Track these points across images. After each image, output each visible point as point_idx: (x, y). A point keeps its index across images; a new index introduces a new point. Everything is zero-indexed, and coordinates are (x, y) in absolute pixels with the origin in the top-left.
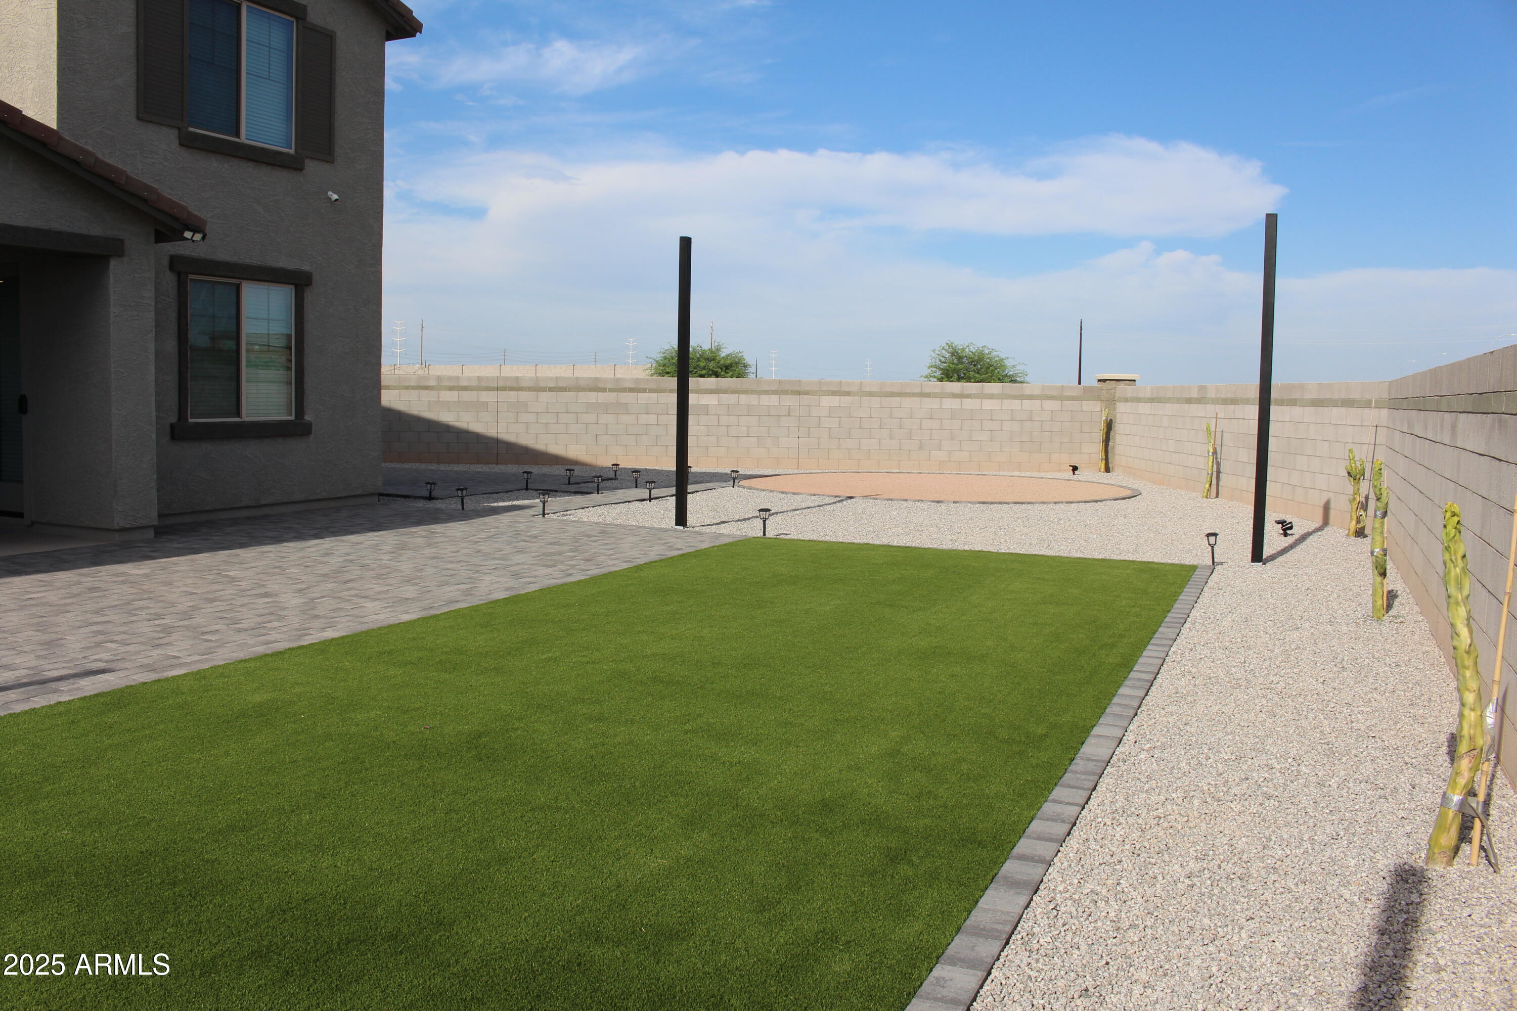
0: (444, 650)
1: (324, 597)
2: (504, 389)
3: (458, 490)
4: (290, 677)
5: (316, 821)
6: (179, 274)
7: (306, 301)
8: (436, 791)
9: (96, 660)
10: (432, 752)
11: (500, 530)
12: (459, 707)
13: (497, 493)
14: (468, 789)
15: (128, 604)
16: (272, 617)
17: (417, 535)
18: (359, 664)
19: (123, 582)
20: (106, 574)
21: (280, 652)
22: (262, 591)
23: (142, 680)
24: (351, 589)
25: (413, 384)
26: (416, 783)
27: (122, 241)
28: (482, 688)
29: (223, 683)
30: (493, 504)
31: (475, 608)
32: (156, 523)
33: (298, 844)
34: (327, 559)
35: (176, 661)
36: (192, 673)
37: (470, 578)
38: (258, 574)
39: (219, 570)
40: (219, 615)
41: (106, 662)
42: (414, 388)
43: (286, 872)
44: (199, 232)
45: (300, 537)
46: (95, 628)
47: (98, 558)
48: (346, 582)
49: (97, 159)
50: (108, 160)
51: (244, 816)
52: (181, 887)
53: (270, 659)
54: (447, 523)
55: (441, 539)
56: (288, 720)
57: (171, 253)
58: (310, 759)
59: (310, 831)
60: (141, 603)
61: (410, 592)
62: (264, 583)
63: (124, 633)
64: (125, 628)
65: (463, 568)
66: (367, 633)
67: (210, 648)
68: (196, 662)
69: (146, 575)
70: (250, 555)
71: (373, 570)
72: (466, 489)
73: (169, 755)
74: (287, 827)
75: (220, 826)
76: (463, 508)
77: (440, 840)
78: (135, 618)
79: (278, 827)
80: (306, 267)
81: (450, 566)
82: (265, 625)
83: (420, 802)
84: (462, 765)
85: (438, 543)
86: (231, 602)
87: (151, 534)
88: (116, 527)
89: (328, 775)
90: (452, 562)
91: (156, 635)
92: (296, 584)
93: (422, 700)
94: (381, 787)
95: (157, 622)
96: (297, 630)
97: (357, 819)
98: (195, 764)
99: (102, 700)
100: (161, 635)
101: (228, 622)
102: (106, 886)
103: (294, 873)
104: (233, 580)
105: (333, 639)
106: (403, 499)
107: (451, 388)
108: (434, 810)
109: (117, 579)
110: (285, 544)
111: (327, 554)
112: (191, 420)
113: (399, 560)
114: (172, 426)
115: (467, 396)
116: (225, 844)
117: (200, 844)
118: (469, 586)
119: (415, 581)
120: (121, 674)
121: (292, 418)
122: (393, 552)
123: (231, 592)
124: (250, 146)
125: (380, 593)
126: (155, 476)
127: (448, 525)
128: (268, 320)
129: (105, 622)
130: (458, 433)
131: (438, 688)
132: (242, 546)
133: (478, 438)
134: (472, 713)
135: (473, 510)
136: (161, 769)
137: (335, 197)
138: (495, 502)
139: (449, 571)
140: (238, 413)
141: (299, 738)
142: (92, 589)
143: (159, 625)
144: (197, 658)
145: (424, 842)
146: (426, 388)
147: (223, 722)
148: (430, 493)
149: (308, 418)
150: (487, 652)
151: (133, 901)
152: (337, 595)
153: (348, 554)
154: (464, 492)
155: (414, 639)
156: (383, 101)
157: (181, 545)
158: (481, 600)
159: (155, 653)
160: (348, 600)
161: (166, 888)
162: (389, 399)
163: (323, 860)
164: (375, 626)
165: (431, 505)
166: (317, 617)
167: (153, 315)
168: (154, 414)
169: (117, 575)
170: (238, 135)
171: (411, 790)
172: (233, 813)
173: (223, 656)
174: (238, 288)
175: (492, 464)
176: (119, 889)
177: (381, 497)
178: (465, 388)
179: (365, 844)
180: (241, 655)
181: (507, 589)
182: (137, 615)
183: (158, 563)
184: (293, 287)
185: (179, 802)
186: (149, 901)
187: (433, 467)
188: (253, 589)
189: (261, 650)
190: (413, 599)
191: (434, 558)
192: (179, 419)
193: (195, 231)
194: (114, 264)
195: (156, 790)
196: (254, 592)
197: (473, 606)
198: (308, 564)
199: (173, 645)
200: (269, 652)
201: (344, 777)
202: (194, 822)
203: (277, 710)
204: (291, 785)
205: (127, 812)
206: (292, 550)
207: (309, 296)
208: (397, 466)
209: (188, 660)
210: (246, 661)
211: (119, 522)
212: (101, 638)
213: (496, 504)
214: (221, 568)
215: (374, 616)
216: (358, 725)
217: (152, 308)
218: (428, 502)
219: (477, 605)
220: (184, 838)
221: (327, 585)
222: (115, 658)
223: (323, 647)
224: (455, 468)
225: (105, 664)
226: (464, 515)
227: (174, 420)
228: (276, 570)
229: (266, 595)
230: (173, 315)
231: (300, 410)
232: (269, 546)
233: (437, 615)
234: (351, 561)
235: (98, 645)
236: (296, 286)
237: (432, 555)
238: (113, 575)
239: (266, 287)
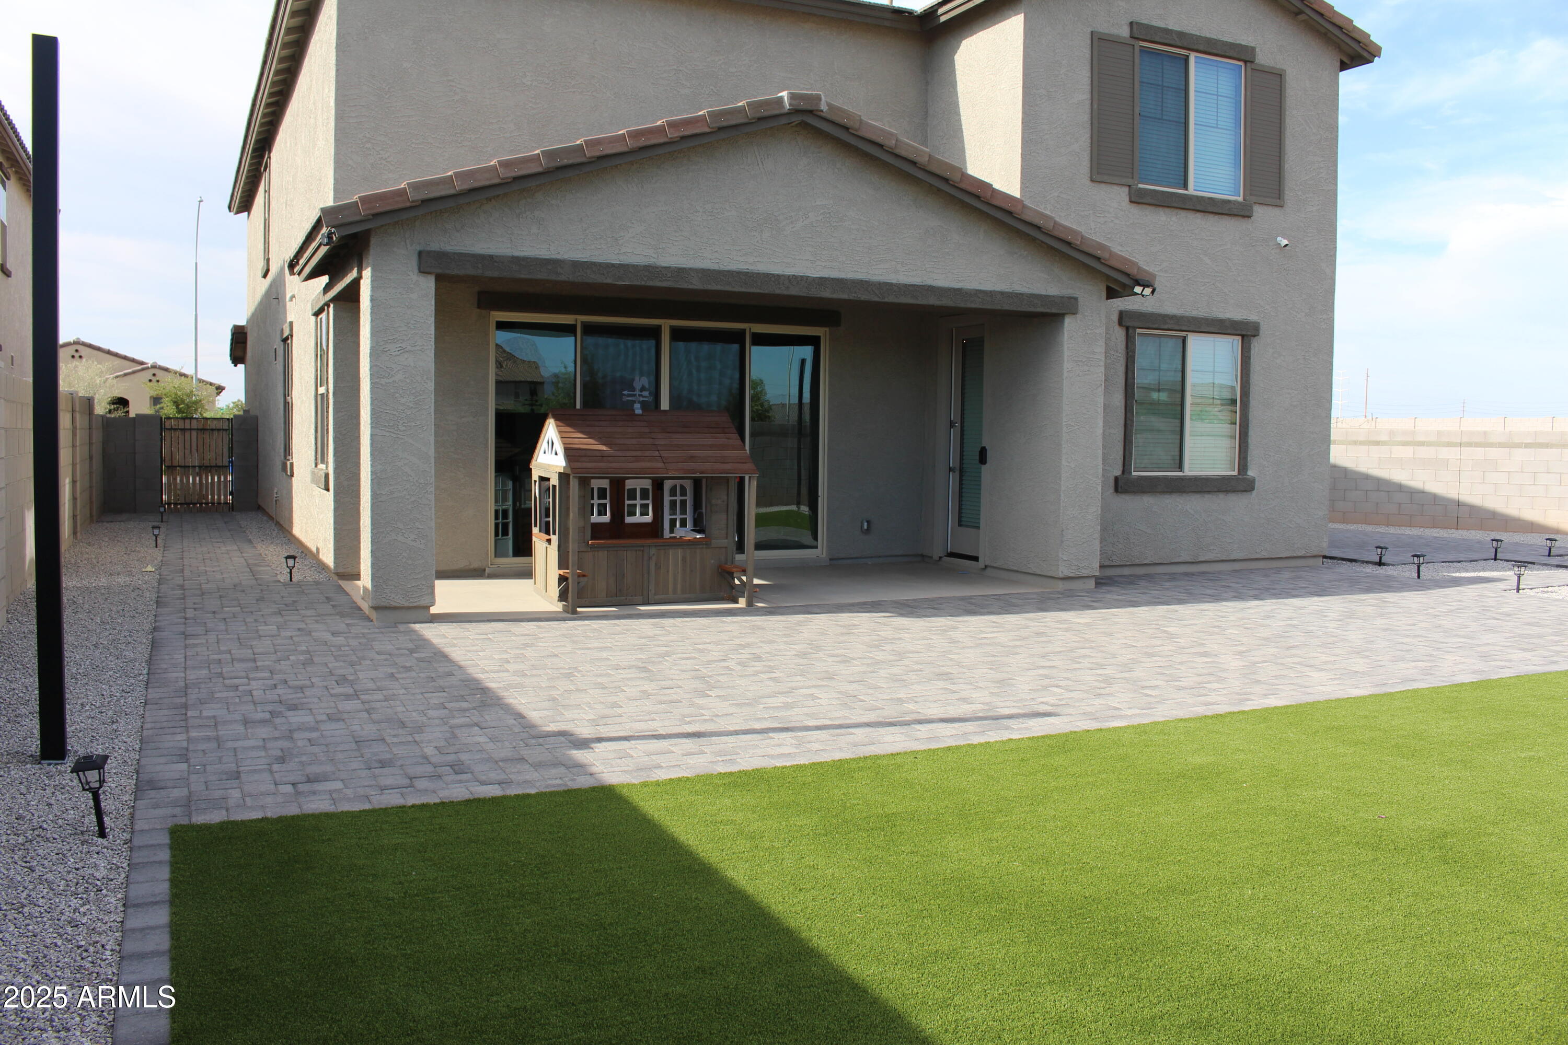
0: (1401, 732)
1: (1266, 662)
2: (1469, 445)
3: (1413, 556)
4: (1231, 742)
5: (1259, 898)
6: (1127, 329)
7: (1252, 352)
8: (1393, 890)
9: (1043, 703)
10: (1389, 844)
11: (1464, 604)
12: (1419, 799)
13: (1459, 562)
14: (1432, 894)
15: (1071, 651)
16: (1212, 678)
17: (1366, 603)
18: (1304, 737)
19: (1067, 630)
20: (1051, 620)
21: (1221, 715)
22: (1202, 650)
23: (1086, 728)
24: (1294, 656)
25: (1361, 439)
26: (1370, 877)
27: (1076, 299)
28: (1447, 782)
29: (1164, 740)
30: (1454, 575)
31: (1436, 690)
32: (1097, 574)
33: (1239, 919)
34: (1268, 622)
35: (1117, 713)
36: (1133, 726)
37: (1430, 655)
38: (1196, 632)
39: (1158, 624)
40: (1158, 670)
41: (1052, 706)
42: (1362, 443)
43: (1227, 946)
44: (1148, 286)
45: (1239, 597)
46: (1041, 672)
47: (1044, 604)
48: (1289, 648)
49: (1055, 222)
50: (1066, 223)
51: (1185, 879)
52: (1122, 940)
53: (1210, 721)
54: (1400, 592)
55: (1394, 610)
56: (1229, 787)
57: (1120, 309)
58: (1253, 831)
59: (1252, 908)
60: (1083, 652)
61: (1359, 664)
62: (1203, 642)
63: (1068, 679)
64: (1069, 675)
65: (1420, 643)
66: (1313, 705)
67: (1150, 703)
68: (1136, 715)
69: (1086, 624)
70: (1188, 612)
71: (1318, 637)
72: (1424, 556)
73: (1111, 805)
74: (1229, 899)
75: (1161, 885)
76: (1419, 577)
77: (1398, 945)
78: (1077, 666)
79: (1219, 897)
80: (1253, 318)
81: (1405, 640)
82: (1205, 685)
83: (1374, 898)
84: (1424, 865)
85: (1390, 613)
86: (1170, 659)
87: (1091, 584)
88: (1061, 575)
89: (1271, 852)
90: (1407, 636)
91: (1096, 684)
92: (1236, 645)
93: (1376, 785)
94: (1330, 874)
95: (1099, 672)
96: (1238, 694)
97: (1304, 904)
98: (1136, 818)
99: (1048, 743)
100: (1103, 685)
101: (1166, 678)
102: (1052, 923)
103: (1235, 949)
104: (1171, 636)
105: (1276, 708)
106: (1349, 563)
107: (1405, 444)
108: (1391, 909)
109: (1061, 626)
110: (1224, 603)
111: (1269, 617)
112: (1134, 474)
113: (1347, 629)
114: (1116, 479)
115: (1424, 452)
116: (1165, 904)
117: (1140, 900)
118: (1430, 664)
119: (1365, 653)
120: (1065, 719)
121: (1235, 473)
122: (1340, 620)
123: (1170, 648)
124: (1197, 197)
125: (1326, 662)
126: (1099, 527)
127: (1401, 594)
128: (1214, 372)
129: (1050, 667)
130: (1412, 493)
131: (1394, 774)
132: (1180, 602)
133: (1436, 499)
134: (1435, 808)
135: (1430, 580)
136: (1103, 818)
137: (1285, 242)
138: (1456, 572)
139: (1405, 646)
140: (1180, 467)
141: (1241, 807)
142: (1038, 634)
143: (1101, 675)
144: (1138, 711)
145: (1379, 944)
146: (1377, 443)
147: (1163, 780)
148: (1381, 558)
149: (1251, 473)
150: (1452, 741)
151: (1077, 943)
152: (1279, 661)
153: (1291, 619)
154: (1422, 558)
155: (1366, 717)
156: (1337, 136)
157: (1120, 597)
158: (1443, 681)
159: (1098, 701)
160: (1291, 668)
161: (1108, 937)
162: (1339, 455)
163: (1266, 941)
164: (1321, 698)
165: (1381, 571)
166: (1258, 682)
167: (1102, 369)
168: (1101, 466)
169: (1060, 622)
170: (1185, 186)
171: (1364, 883)
172: (1174, 874)
173: (1162, 713)
174: (1184, 340)
175: (1451, 528)
176: (1064, 929)
177: (1325, 560)
178: (1422, 444)
179: (1312, 933)
180: (1182, 714)
181: (1473, 673)
182: (1080, 663)
183: (1099, 613)
184: (1239, 338)
185: (1120, 854)
186: (1092, 947)
187: (1382, 529)
188: (1192, 647)
189: (1201, 710)
190: (1363, 673)
191: (1387, 630)
192: (1123, 472)
193: (1145, 286)
194: (1068, 320)
195: (1099, 838)
196: (1193, 650)
197: (1434, 687)
198: (1249, 626)
199: (1115, 696)
200: (1210, 714)
201: (1289, 856)
202: (1135, 876)
203: (1218, 774)
204: (1233, 855)
205: (1072, 854)
206: (1232, 610)
207: (1256, 346)
208: (1340, 527)
209: (1129, 712)
210: (1185, 720)
211: (1064, 571)
212: (1046, 682)
213: (1457, 575)
214: (1160, 623)
215: (1320, 688)
216: (1304, 803)
217: (1102, 363)
218: (1378, 567)
219: (1438, 687)
220: (1125, 891)
221: (1268, 650)
222: (1061, 703)
223: (1266, 714)
224: (1408, 531)
225: (1051, 708)
226: (1419, 583)
227: (1118, 472)
228: (1215, 629)
229: (1205, 654)
230: (1121, 369)
231: (1243, 466)
232: (1207, 604)
233: (1391, 694)
234: (1294, 626)
235: (1045, 688)
236: (1243, 336)
237: (1386, 627)
238: (1058, 622)
239: (1212, 339)
